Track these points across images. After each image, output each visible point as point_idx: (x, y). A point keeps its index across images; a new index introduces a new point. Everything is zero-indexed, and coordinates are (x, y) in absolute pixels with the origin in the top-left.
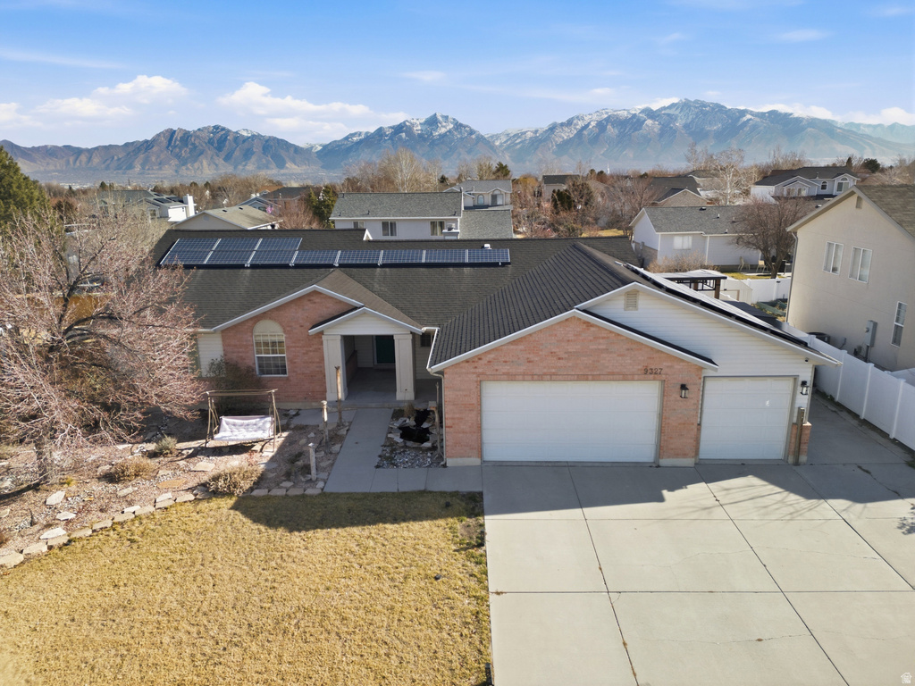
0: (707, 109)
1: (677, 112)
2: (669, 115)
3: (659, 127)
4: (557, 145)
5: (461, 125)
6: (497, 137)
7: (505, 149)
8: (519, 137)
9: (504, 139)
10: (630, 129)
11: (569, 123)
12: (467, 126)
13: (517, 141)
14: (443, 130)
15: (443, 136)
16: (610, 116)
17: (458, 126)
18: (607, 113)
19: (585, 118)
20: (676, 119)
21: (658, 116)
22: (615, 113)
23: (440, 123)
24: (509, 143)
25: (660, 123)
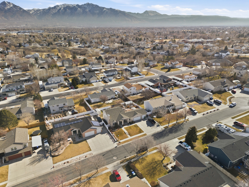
0: (94, 6)
1: (86, 6)
2: (84, 7)
3: (82, 11)
4: (52, 15)
5: (16, 6)
6: (31, 10)
7: (34, 15)
8: (38, 11)
9: (33, 12)
10: (74, 10)
11: (55, 7)
12: (18, 6)
13: (38, 13)
14: (9, 7)
15: (9, 9)
16: (67, 6)
17: (15, 6)
18: (66, 5)
19: (60, 6)
20: (86, 9)
21: (81, 7)
22: (69, 5)
23: (7, 4)
24: (35, 13)
25: (82, 9)
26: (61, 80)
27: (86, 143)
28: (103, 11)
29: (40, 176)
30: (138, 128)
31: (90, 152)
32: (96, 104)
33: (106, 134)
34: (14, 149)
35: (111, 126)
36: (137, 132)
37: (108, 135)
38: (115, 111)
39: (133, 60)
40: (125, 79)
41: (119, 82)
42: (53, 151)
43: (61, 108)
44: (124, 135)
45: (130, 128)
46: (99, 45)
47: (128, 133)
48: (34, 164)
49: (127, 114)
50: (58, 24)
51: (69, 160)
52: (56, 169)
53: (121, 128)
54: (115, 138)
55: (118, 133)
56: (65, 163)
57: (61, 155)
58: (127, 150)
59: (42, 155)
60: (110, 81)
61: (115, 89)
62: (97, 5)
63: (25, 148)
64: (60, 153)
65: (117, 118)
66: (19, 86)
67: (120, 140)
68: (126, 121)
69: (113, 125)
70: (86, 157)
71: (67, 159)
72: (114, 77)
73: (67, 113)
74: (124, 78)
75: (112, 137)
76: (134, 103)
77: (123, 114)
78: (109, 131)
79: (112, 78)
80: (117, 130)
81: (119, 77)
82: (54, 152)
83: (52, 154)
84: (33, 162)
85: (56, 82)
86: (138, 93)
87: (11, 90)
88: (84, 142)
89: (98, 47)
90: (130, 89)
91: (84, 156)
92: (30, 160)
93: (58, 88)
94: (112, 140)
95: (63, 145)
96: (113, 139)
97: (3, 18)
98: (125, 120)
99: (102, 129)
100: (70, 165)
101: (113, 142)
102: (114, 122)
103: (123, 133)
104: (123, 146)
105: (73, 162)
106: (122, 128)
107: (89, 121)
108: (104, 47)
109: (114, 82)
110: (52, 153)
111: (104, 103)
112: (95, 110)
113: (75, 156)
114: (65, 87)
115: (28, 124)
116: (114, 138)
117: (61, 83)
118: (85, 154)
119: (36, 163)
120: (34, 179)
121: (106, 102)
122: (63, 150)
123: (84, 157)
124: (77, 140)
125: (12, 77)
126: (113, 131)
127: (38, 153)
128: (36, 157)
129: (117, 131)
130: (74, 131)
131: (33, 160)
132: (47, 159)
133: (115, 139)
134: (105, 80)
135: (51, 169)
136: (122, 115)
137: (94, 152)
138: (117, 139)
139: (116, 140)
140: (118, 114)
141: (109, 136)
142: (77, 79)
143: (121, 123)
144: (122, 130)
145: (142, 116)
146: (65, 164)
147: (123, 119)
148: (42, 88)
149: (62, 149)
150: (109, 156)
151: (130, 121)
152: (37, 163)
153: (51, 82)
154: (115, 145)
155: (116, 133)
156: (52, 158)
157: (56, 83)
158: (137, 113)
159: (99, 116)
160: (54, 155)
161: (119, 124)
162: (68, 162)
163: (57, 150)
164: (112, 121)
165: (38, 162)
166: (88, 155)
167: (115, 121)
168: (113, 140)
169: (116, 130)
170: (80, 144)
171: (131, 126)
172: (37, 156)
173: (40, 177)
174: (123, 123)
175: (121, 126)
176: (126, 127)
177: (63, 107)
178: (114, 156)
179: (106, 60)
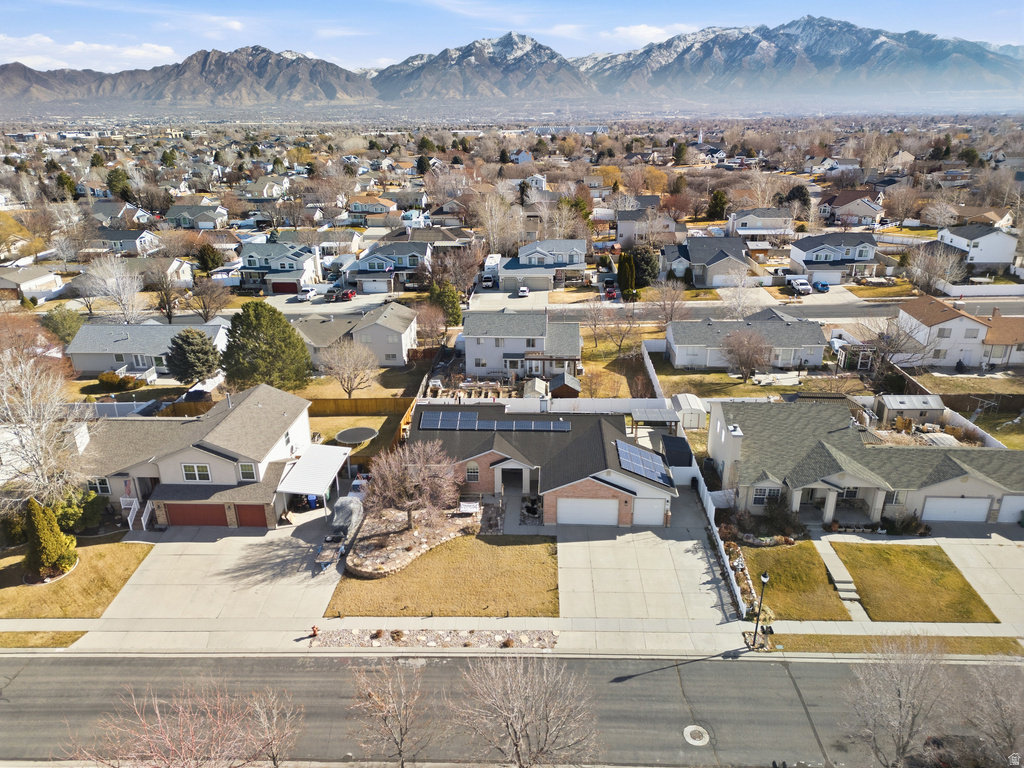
0: (834, 28)
1: (798, 32)
2: (788, 35)
3: (776, 50)
4: (653, 72)
5: (541, 47)
6: (583, 61)
7: (590, 76)
8: (609, 62)
9: (590, 64)
10: (742, 52)
11: (669, 44)
12: (548, 48)
13: (607, 67)
14: (519, 53)
15: (519, 60)
16: (717, 36)
17: (538, 48)
18: (714, 32)
19: (688, 39)
20: (796, 41)
21: (775, 36)
22: (724, 33)
23: (516, 44)
24: (596, 69)
25: (777, 45)
26: (571, 257)
27: (549, 560)
28: (873, 46)
29: (226, 659)
30: (950, 579)
31: (543, 623)
32: (697, 377)
33: (690, 544)
34: (196, 472)
35: (742, 507)
36: (933, 601)
37: (700, 554)
38: (792, 419)
39: (991, 215)
40: (915, 291)
41: (875, 301)
42: (366, 543)
43: (512, 359)
44: (822, 591)
45: (882, 556)
46: (812, 158)
47: (852, 586)
48: (246, 580)
49: (880, 459)
50: (667, 107)
51: (406, 624)
52: (317, 650)
53: (807, 537)
54: (743, 592)
55: (778, 562)
56: (376, 636)
57: (383, 580)
58: (811, 710)
59: (309, 545)
60: (822, 288)
61: (836, 326)
62: (847, 24)
63: (247, 487)
64: (386, 568)
65: (791, 465)
66: (408, 259)
67: (781, 617)
68: (863, 501)
69: (757, 501)
70: (506, 645)
71: (404, 612)
72: (850, 275)
73: (530, 383)
74: (910, 286)
75: (725, 576)
76: (948, 411)
77: (851, 454)
78: (716, 529)
79: (834, 275)
80: (777, 544)
81: (882, 280)
82: (363, 549)
83: (350, 561)
84: (249, 569)
85: (549, 260)
86: (993, 368)
87: (377, 269)
88: (540, 549)
89: (806, 170)
90: (942, 334)
91: (497, 632)
92: (244, 553)
93: (555, 288)
94: (713, 597)
95: (427, 529)
96: (725, 594)
97: (496, 90)
98: (852, 493)
99: (668, 507)
100: (397, 658)
101: (719, 616)
102: (765, 485)
103: (819, 573)
104: (785, 664)
105: (425, 644)
106: (816, 543)
107: (607, 438)
108: (832, 169)
109: (840, 294)
110: (351, 553)
111: (745, 378)
112: (675, 401)
113: (454, 614)
114: (587, 287)
115: (350, 393)
116: (738, 590)
117: (569, 268)
118: (512, 625)
119: (259, 577)
120: (193, 662)
121: (758, 377)
122: (411, 553)
123: (499, 638)
124: (511, 524)
125: (409, 231)
126: (741, 543)
127: (299, 532)
128: (278, 545)
129: (773, 546)
130: (505, 472)
131: (260, 555)
132: (313, 576)
133: (740, 597)
134: (789, 281)
135: (297, 640)
136: (840, 457)
137: (571, 637)
138: (752, 604)
139: (744, 607)
140: (810, 443)
141: (703, 565)
142: (643, 259)
143: (812, 503)
144: (813, 553)
145: (1000, 501)
146: (376, 643)
147: (834, 478)
148: (488, 279)
149: (408, 549)
150: (657, 706)
151: (893, 512)
152: (264, 580)
153: (530, 259)
154: (733, 636)
155: (758, 560)
156: (339, 576)
157: (548, 266)
158: (965, 467)
159: (681, 433)
160: (355, 565)
161: (796, 505)
162: (396, 635)
163: (381, 546)
164: (754, 475)
165: (270, 573)
166: (525, 639)
167: (774, 483)
168: (727, 599)
169: (767, 540)
170: (509, 553)
171: (890, 548)
172: (287, 544)
173: (220, 665)
174: (829, 512)
175: (812, 526)
176: (846, 545)
177: (521, 356)
178: (695, 722)
179: (828, 208)
